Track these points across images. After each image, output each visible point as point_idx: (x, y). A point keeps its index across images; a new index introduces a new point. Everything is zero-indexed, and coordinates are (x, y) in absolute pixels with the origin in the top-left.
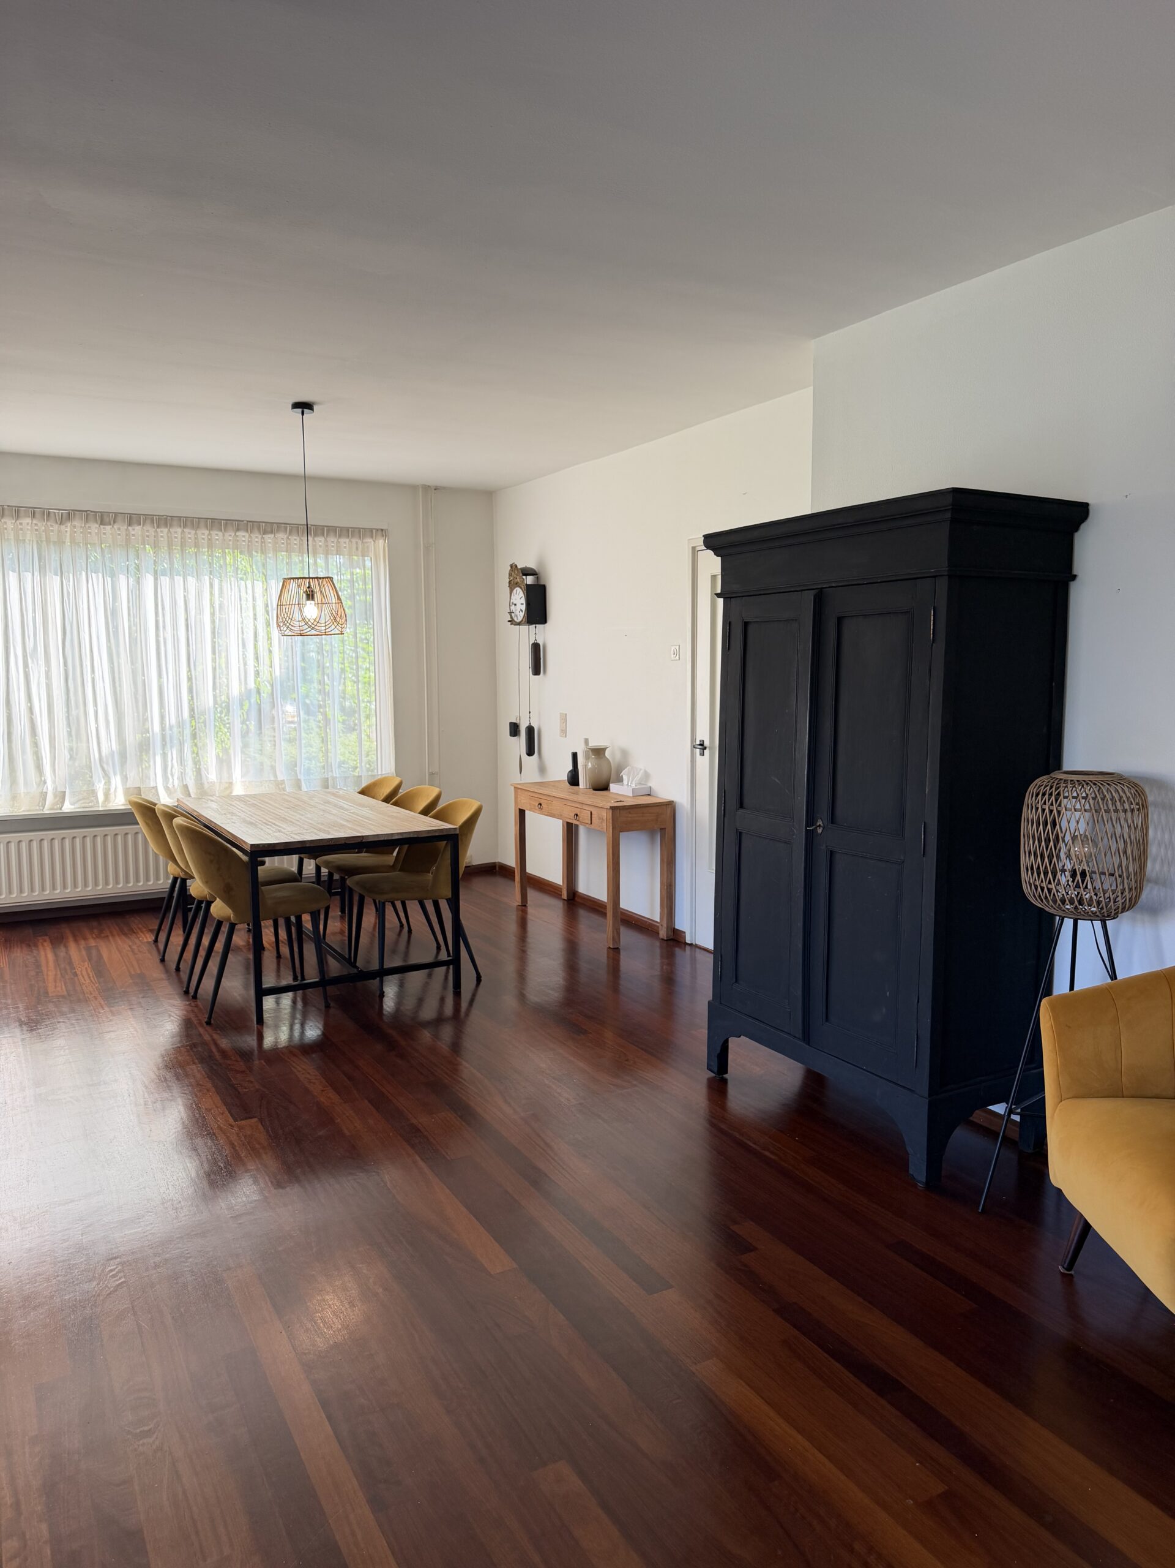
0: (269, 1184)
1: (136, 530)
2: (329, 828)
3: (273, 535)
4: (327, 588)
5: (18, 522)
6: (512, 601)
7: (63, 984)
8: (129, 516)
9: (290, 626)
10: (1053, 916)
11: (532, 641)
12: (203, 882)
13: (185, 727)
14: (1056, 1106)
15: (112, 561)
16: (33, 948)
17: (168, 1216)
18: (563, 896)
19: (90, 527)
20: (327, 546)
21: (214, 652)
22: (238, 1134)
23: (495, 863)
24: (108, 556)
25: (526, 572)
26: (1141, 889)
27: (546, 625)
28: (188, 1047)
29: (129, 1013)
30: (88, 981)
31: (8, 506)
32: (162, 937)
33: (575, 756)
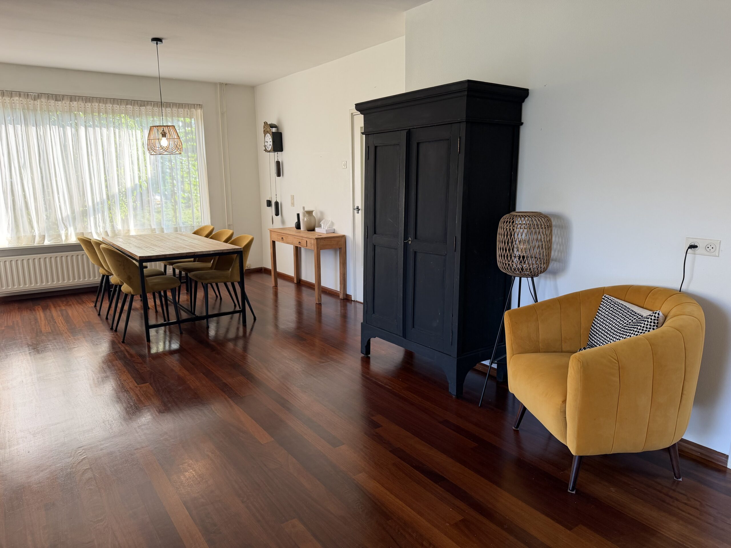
0: (156, 411)
1: (74, 104)
2: (178, 249)
3: (145, 107)
4: (172, 132)
5: (11, 99)
6: (265, 140)
7: (49, 327)
8: (70, 96)
9: (154, 150)
10: (511, 276)
11: (276, 160)
12: (117, 275)
13: (104, 204)
14: (511, 358)
15: (63, 121)
16: (33, 311)
17: (107, 427)
18: (294, 282)
19: (50, 102)
20: (172, 113)
21: (117, 167)
22: (139, 390)
23: (262, 267)
24: (60, 118)
25: (272, 126)
26: (549, 263)
27: (282, 152)
28: (114, 353)
29: (84, 339)
30: (62, 325)
31: (6, 91)
32: (98, 304)
33: (298, 215)
